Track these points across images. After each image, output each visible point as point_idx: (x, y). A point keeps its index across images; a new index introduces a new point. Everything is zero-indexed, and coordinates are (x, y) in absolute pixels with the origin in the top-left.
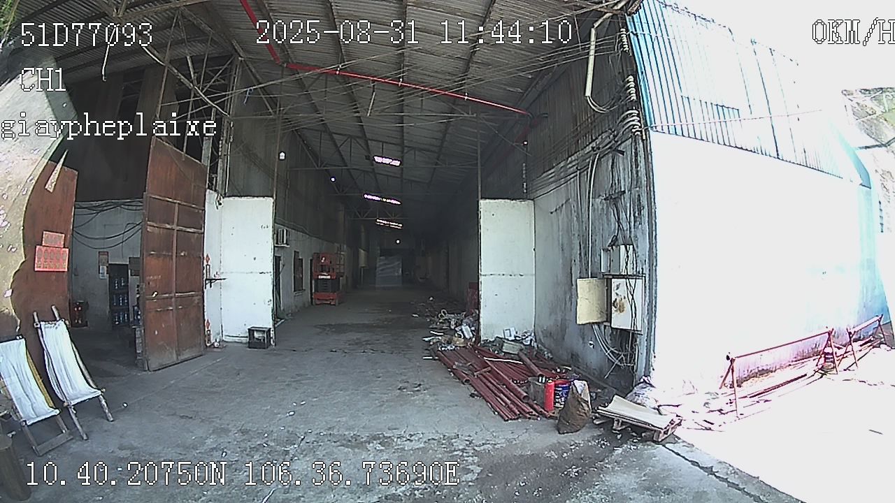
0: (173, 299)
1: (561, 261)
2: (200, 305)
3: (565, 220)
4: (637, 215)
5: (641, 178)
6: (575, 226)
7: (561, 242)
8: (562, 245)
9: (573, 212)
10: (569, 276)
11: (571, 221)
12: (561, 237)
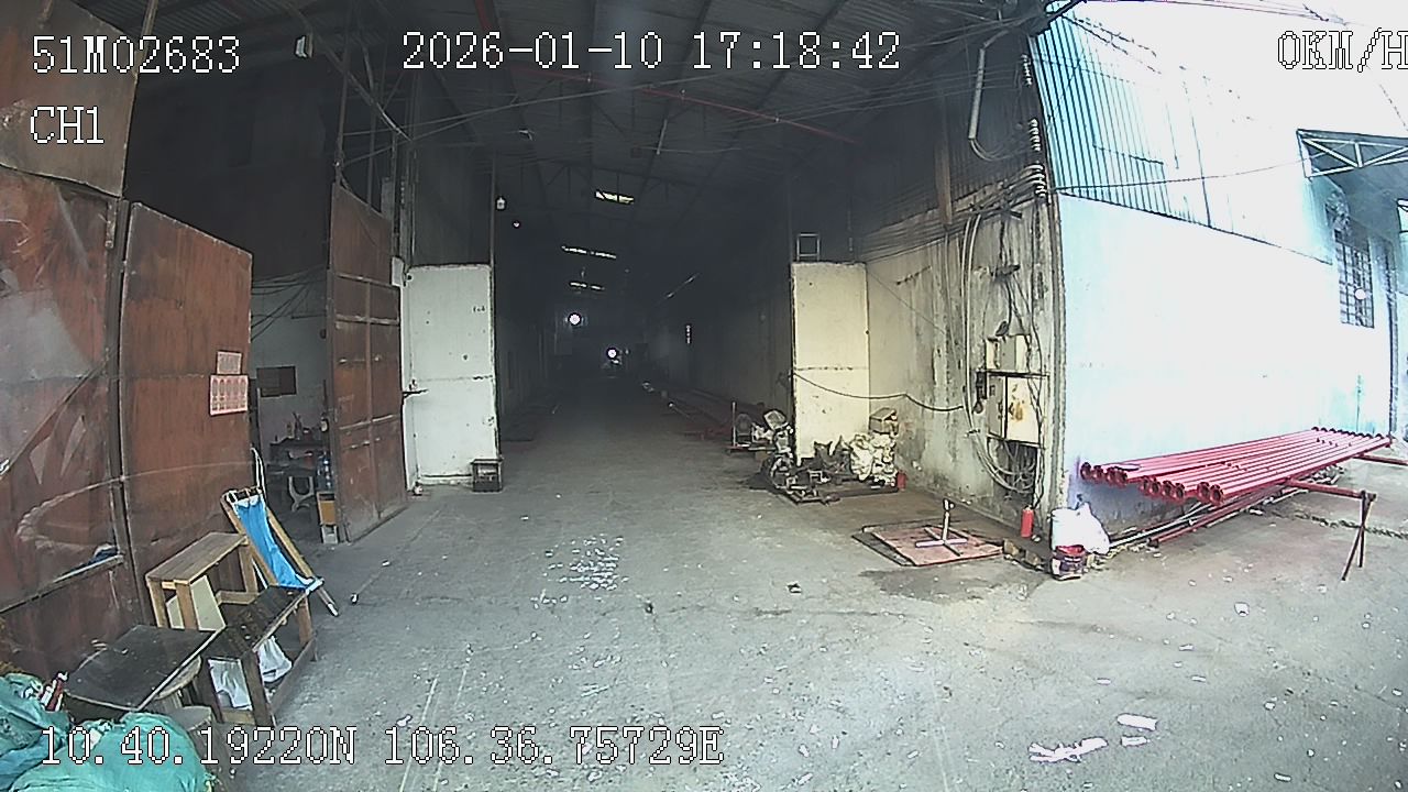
0: (370, 429)
1: (915, 350)
2: (400, 433)
3: (922, 294)
4: (1037, 297)
5: (1043, 251)
6: (939, 305)
7: (914, 324)
8: (917, 327)
9: (935, 285)
10: (930, 370)
11: (932, 296)
12: (914, 318)
